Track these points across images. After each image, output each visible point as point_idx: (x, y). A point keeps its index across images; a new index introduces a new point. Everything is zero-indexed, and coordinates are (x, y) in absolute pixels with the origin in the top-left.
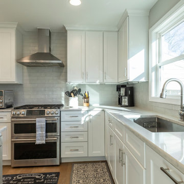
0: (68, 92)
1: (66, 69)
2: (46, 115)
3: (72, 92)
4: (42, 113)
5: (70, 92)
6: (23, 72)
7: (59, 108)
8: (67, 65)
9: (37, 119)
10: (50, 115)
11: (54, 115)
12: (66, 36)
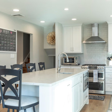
0: (108, 57)
1: (108, 44)
2: (98, 69)
3: (111, 58)
4: (96, 68)
5: (110, 57)
6: (83, 47)
7: (104, 66)
8: (108, 42)
9: (94, 70)
10: (100, 69)
11: (102, 69)
12: (107, 28)
